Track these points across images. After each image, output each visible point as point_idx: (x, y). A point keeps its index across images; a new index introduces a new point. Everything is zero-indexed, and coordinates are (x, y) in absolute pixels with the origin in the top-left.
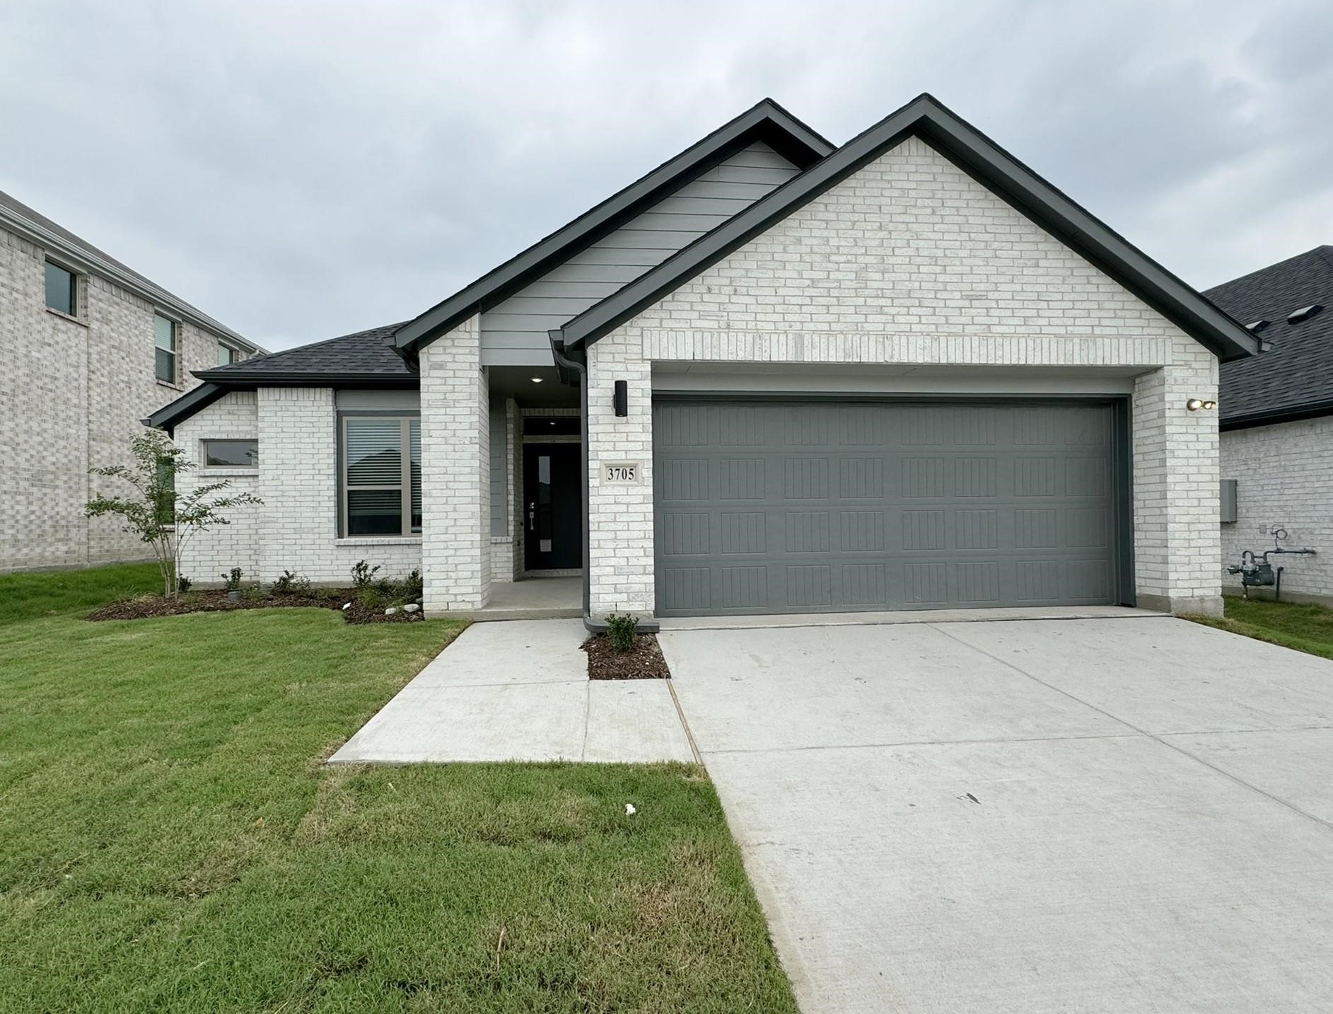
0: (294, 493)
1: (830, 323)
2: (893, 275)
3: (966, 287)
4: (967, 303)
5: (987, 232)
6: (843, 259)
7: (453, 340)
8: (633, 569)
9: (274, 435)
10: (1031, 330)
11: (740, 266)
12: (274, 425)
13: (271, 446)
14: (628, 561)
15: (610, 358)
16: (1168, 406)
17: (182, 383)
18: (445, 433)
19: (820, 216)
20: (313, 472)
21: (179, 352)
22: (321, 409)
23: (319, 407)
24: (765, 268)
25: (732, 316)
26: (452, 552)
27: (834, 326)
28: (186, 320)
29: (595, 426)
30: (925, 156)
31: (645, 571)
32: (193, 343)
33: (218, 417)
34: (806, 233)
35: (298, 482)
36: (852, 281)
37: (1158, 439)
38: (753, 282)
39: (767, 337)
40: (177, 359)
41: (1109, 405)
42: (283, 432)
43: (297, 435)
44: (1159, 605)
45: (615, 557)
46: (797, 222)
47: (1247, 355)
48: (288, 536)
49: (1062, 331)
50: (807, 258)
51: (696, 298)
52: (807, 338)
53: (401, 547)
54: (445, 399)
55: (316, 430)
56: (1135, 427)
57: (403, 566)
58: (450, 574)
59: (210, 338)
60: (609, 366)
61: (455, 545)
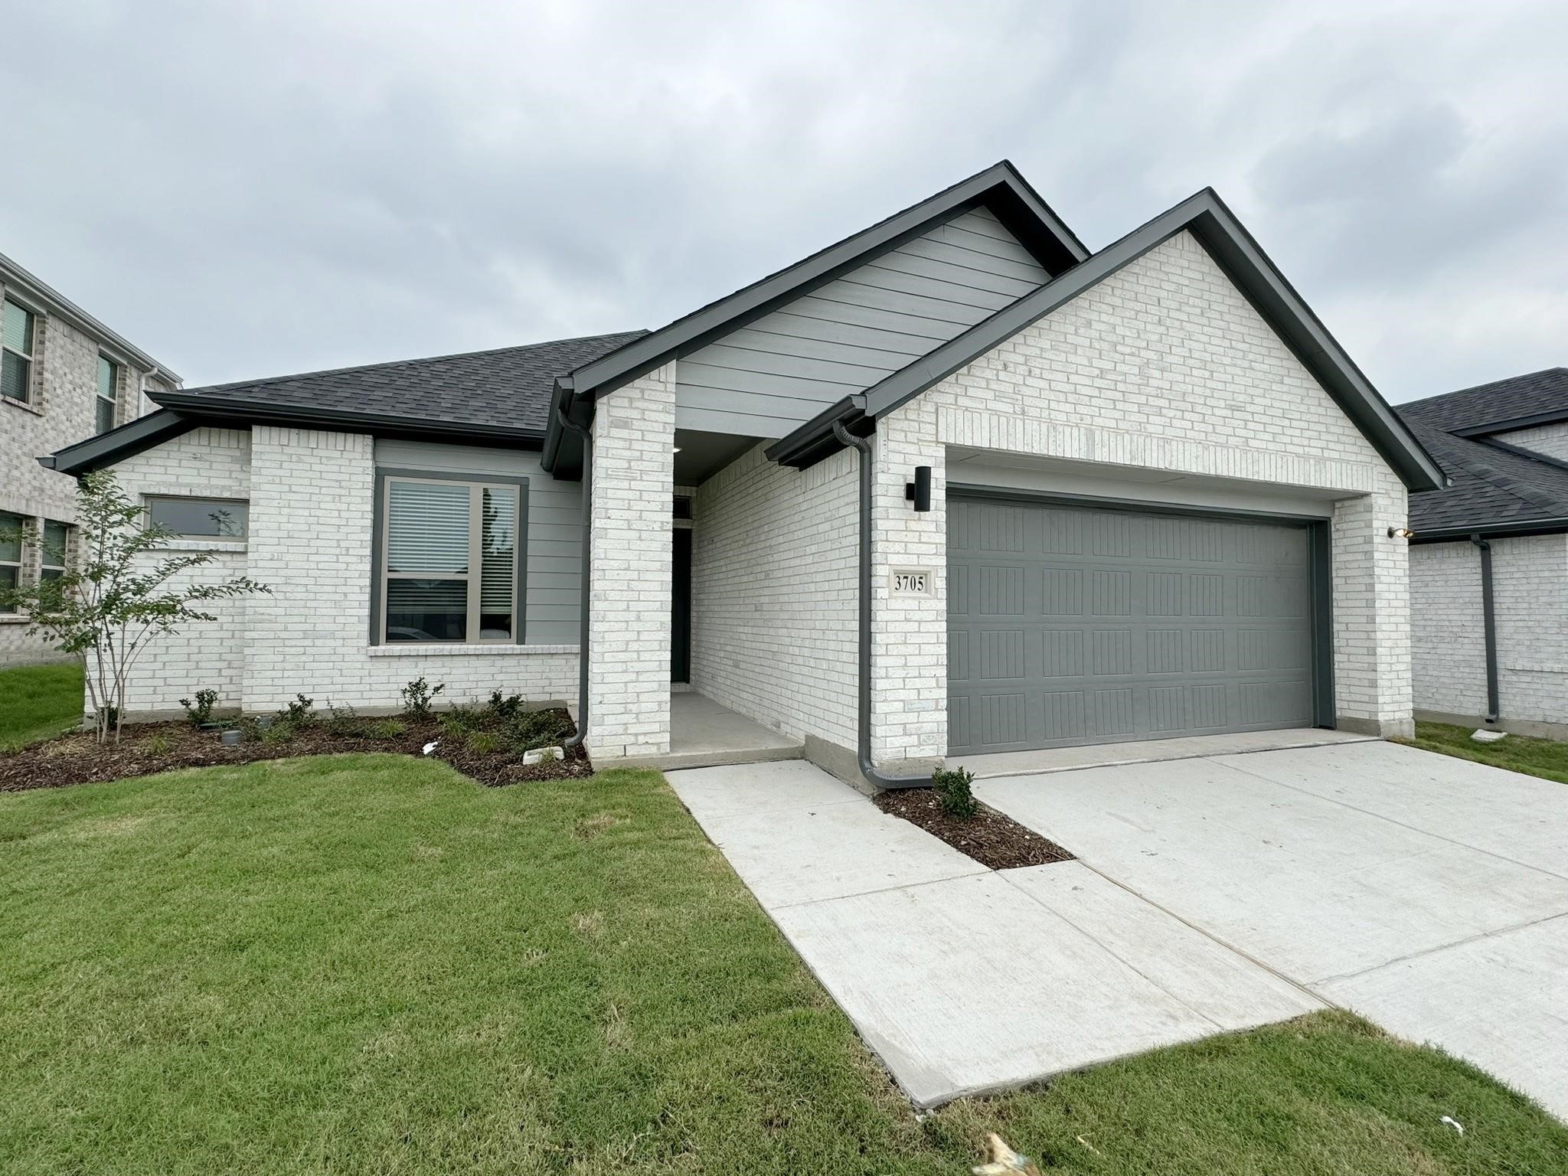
0: (306, 581)
1: (1117, 420)
2: (1170, 374)
3: (1229, 396)
4: (1228, 413)
5: (1244, 342)
6: (1128, 350)
7: (642, 391)
8: (925, 704)
9: (276, 495)
10: (1279, 447)
11: (1034, 344)
12: (277, 480)
13: (272, 511)
14: (919, 694)
15: (901, 436)
16: (1375, 532)
17: (40, 404)
18: (627, 515)
19: (1108, 299)
20: (338, 551)
21: (39, 357)
22: (354, 463)
23: (350, 460)
24: (1058, 350)
25: (1028, 401)
26: (633, 676)
27: (1121, 425)
28: (55, 313)
29: (885, 522)
30: (1196, 253)
31: (937, 706)
32: (62, 348)
33: (175, 463)
34: (1094, 316)
35: (314, 566)
36: (1136, 375)
37: (1364, 565)
38: (1046, 364)
39: (1061, 429)
40: (33, 368)
41: (1304, 527)
42: (290, 491)
43: (314, 498)
44: (1368, 728)
45: (904, 689)
46: (1088, 302)
47: (1435, 487)
48: (293, 643)
49: (1300, 450)
50: (1096, 345)
51: (989, 374)
52: (1097, 434)
53: (467, 658)
54: (629, 468)
55: (343, 492)
56: (1334, 551)
57: (469, 685)
58: (630, 706)
59: (86, 343)
60: (901, 447)
61: (638, 666)
